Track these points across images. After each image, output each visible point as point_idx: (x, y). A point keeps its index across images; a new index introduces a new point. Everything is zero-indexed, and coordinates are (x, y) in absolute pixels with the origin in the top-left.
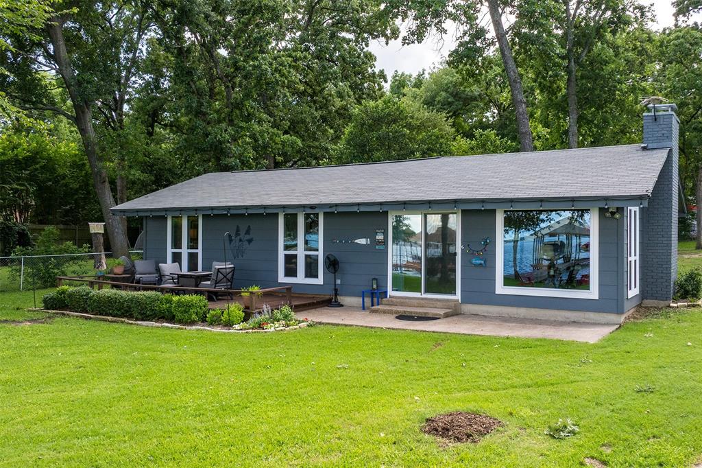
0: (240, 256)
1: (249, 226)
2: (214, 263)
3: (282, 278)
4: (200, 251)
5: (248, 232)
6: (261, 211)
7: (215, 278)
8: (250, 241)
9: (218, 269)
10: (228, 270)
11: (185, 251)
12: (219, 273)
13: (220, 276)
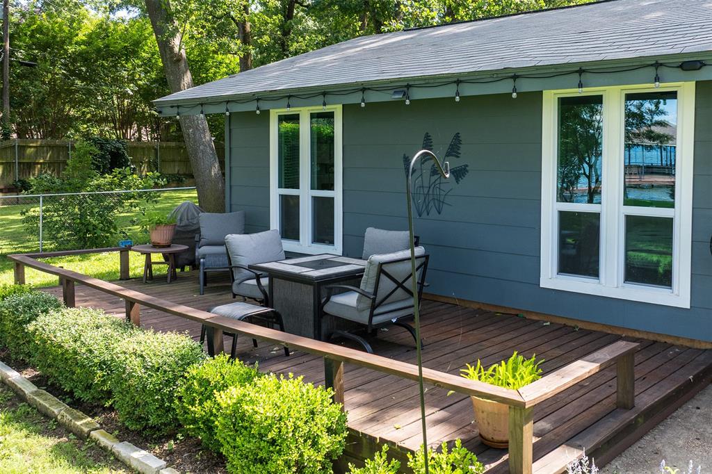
0: (433, 211)
1: (457, 136)
2: (369, 230)
3: (550, 277)
4: (337, 194)
5: (453, 151)
6: (504, 88)
7: (370, 289)
8: (459, 173)
9: (381, 264)
10: (408, 267)
11: (306, 193)
12: (383, 277)
13: (386, 285)
